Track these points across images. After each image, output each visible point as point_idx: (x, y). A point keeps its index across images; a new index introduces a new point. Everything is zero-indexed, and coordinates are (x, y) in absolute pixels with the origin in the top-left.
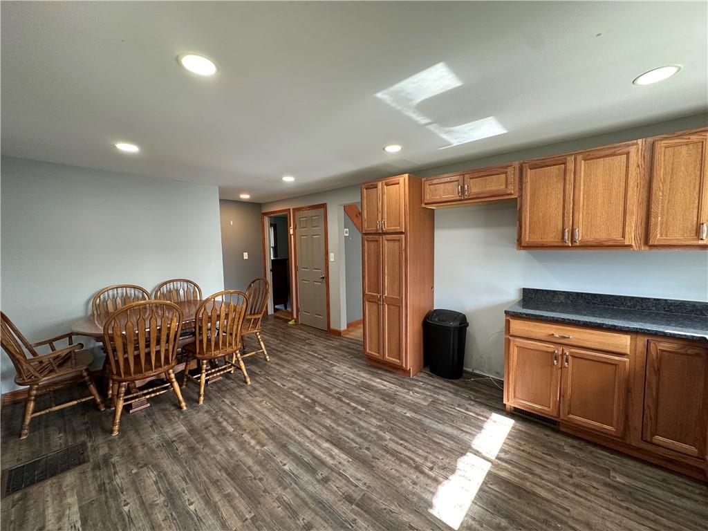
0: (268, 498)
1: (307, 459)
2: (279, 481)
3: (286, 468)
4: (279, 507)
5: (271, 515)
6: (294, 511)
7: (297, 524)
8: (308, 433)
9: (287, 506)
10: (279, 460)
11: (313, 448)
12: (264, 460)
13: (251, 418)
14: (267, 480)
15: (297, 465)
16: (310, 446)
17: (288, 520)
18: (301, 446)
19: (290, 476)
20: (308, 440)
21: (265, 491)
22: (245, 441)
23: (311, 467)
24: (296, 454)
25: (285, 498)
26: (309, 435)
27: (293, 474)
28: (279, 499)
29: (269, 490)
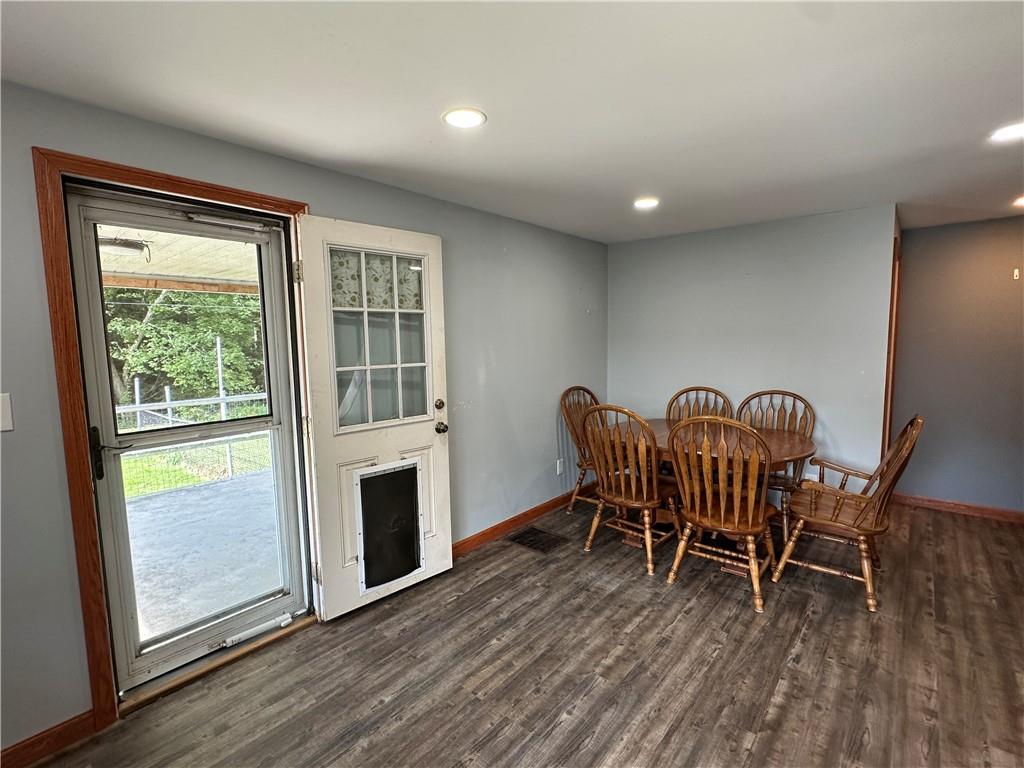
0: (507, 707)
1: (589, 744)
2: (536, 714)
3: (564, 716)
4: (492, 724)
5: (480, 719)
6: (484, 744)
7: (464, 752)
8: (660, 732)
9: (493, 734)
10: (578, 702)
11: (618, 749)
12: (575, 685)
13: (663, 642)
14: (538, 698)
15: (573, 731)
16: (622, 744)
17: (471, 740)
18: (619, 728)
19: (548, 725)
20: (637, 737)
21: (518, 701)
22: (609, 652)
23: (572, 753)
24: (597, 723)
25: (507, 728)
26: (652, 735)
27: (552, 729)
28: (506, 721)
29: (519, 706)
